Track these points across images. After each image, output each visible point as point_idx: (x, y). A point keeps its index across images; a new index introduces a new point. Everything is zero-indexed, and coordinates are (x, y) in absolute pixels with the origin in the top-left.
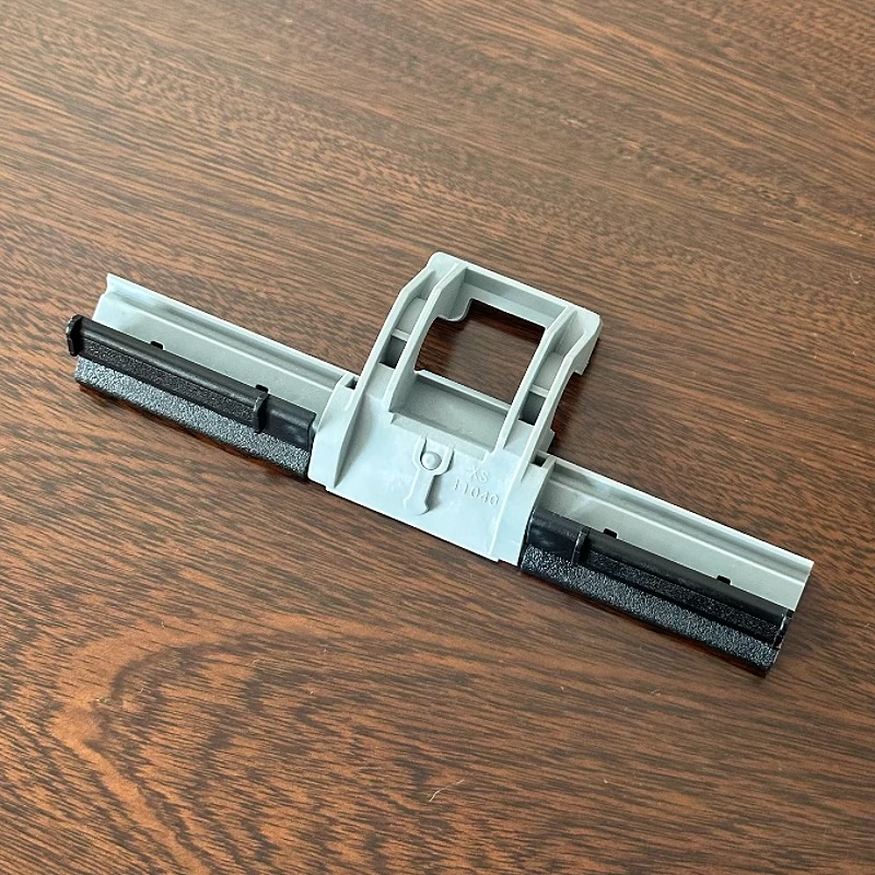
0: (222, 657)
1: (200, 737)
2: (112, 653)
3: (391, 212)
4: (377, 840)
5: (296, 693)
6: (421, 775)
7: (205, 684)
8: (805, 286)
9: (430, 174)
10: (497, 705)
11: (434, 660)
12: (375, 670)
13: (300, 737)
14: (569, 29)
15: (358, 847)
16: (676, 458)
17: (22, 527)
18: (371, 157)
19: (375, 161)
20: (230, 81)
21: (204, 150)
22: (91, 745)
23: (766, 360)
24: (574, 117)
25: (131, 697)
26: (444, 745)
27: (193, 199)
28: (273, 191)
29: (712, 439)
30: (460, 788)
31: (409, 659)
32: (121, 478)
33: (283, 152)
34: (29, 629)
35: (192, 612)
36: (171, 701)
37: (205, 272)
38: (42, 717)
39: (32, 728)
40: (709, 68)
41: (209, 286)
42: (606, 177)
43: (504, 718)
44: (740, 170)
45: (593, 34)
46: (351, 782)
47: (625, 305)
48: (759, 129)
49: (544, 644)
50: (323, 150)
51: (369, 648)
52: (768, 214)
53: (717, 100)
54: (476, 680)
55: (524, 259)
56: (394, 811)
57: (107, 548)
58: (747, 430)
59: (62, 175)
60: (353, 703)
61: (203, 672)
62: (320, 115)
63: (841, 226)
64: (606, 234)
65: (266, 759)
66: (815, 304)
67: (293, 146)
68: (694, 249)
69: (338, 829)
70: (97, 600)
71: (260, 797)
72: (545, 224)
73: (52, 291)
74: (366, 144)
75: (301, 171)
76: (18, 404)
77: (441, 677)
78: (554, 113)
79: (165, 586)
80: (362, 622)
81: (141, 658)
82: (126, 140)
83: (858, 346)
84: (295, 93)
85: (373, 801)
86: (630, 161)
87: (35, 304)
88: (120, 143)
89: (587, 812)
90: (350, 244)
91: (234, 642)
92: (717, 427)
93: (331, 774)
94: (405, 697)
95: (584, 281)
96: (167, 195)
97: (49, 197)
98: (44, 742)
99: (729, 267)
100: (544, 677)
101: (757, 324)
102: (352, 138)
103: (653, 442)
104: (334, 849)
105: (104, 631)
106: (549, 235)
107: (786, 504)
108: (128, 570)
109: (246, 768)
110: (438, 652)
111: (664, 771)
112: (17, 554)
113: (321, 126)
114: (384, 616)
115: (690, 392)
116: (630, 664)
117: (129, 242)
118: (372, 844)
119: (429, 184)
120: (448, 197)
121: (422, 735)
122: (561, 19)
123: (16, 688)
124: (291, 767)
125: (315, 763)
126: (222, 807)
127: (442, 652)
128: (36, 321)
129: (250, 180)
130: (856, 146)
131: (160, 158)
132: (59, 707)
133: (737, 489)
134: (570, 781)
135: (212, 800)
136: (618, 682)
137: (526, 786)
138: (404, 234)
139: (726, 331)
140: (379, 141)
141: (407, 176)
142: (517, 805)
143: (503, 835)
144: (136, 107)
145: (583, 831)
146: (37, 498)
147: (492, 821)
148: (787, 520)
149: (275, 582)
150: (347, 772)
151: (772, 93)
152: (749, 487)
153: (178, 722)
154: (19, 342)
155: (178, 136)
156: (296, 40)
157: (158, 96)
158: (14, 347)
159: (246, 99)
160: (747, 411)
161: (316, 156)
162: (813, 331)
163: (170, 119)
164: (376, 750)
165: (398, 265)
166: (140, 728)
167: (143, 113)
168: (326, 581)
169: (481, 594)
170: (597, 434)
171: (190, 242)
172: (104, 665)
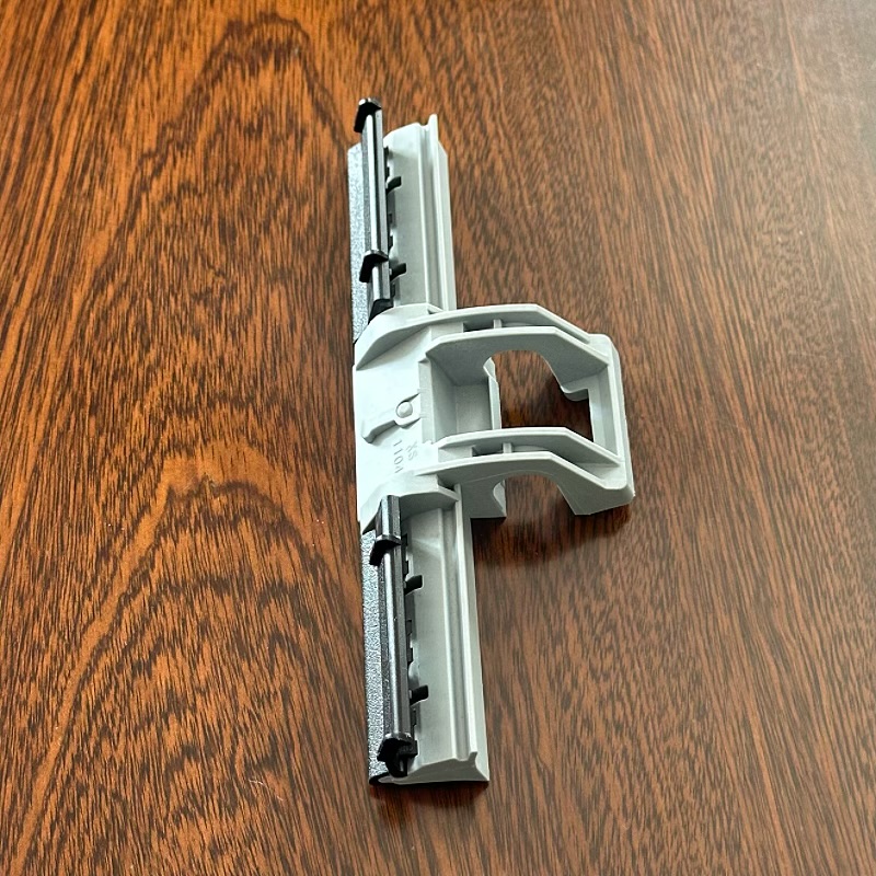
1: (217, 570)
4: (195, 753)
6: (270, 762)
7: (264, 551)
12: (346, 679)
16: (702, 851)
17: (327, 352)
18: (834, 444)
19: (832, 449)
20: (829, 301)
21: (747, 314)
22: (171, 492)
25: (224, 501)
26: (307, 768)
27: (696, 330)
28: (746, 385)
30: (275, 802)
33: (789, 374)
35: (322, 509)
36: (236, 531)
38: (176, 446)
47: (832, 731)
56: (227, 755)
59: (653, 225)
60: (307, 676)
61: (274, 545)
65: (222, 629)
73: (545, 270)
74: (844, 434)
81: (262, 492)
84: (853, 355)
85: (227, 733)
88: (711, 252)
90: (735, 468)
91: (312, 555)
93: (234, 687)
94: (333, 715)
96: (686, 307)
97: (628, 226)
98: (156, 459)
102: (842, 421)
103: (706, 821)
105: (271, 453)
106: (859, 631)
109: (207, 618)
112: (303, 360)
113: (836, 390)
118: (188, 751)
120: (838, 525)
123: (191, 417)
124: (226, 652)
126: (165, 615)
132: (190, 454)
135: (167, 605)
137: (304, 859)
138: (775, 507)
140: (854, 443)
141: (835, 483)
143: (250, 859)
144: (753, 246)
147: (257, 843)
153: (221, 546)
155: (747, 288)
157: (775, 256)
159: (820, 321)
163: (759, 276)
164: (274, 715)
166: (202, 521)
167: (751, 253)
170: (682, 765)
171: (655, 346)
172: (241, 467)
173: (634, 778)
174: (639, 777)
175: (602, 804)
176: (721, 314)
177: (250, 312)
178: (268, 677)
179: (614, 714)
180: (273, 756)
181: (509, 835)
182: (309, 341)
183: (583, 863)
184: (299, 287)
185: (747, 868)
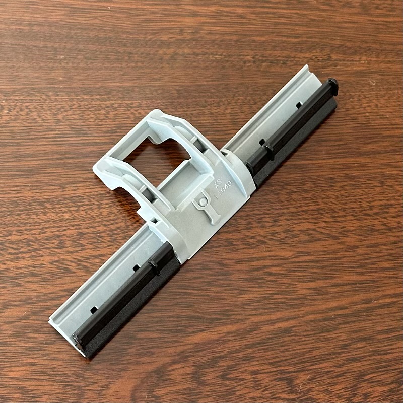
0: (176, 366)
2: (124, 386)
5: (217, 369)
6: (290, 381)
7: (174, 382)
8: (353, 94)
9: (163, 106)
10: (308, 336)
11: (271, 328)
12: (247, 343)
13: (228, 388)
14: (195, 14)
16: (333, 193)
17: (53, 346)
18: (132, 107)
19: (134, 109)
20: (48, 96)
21: (52, 134)
24: (216, 55)
26: (293, 364)
27: (58, 159)
28: (94, 141)
29: (345, 179)
30: (309, 380)
31: (260, 332)
33: (90, 120)
34: (80, 391)
35: (152, 352)
36: (162, 397)
37: (81, 191)
40: (266, 10)
41: (86, 197)
42: (243, 77)
43: (314, 341)
44: (301, 52)
45: (206, 12)
46: (261, 398)
48: (300, 30)
49: (315, 300)
50: (108, 113)
51: (239, 334)
52: (323, 68)
53: (276, 24)
54: (294, 329)
55: (224, 129)
58: (358, 168)
60: (245, 362)
61: (170, 377)
62: (98, 97)
63: (356, 61)
64: (255, 103)
66: (361, 100)
67: (93, 116)
70: (105, 365)
72: (226, 109)
74: (126, 102)
75: (103, 126)
76: (22, 289)
77: (278, 334)
78: (206, 56)
79: (134, 345)
80: (231, 324)
81: (139, 382)
82: (11, 143)
83: (388, 112)
84: (82, 91)
86: (250, 66)
87: (6, 238)
88: (9, 145)
89: (369, 367)
91: (177, 357)
92: (344, 172)
93: (250, 398)
94: (266, 350)
96: (44, 162)
100: (322, 315)
102: (119, 102)
103: (320, 190)
105: (115, 377)
106: (230, 113)
107: (389, 195)
110: (271, 323)
111: (394, 334)
112: (56, 359)
113: (101, 101)
114: (239, 317)
116: (357, 293)
117: (37, 191)
121: (281, 363)
122: (189, 11)
125: (240, 396)
127: (272, 322)
128: (11, 246)
129: (81, 140)
130: (346, 22)
131: (33, 145)
133: (366, 197)
134: (356, 356)
136: (356, 303)
137: (338, 367)
140: (132, 98)
142: (338, 376)
143: (338, 392)
144: (9, 125)
145: (371, 376)
147: (330, 388)
148: (393, 202)
149: (183, 322)
150: (257, 394)
151: (299, 12)
152: (370, 194)
154: (7, 259)
155: (35, 132)
156: (70, 65)
157: (17, 116)
158: (6, 262)
159: (60, 102)
160: (354, 160)
161: (106, 117)
162: (365, 113)
163: (27, 125)
164: (265, 379)
167: (14, 127)
168: (206, 313)
169: (277, 289)
170: (294, 196)
171: (67, 180)
172: (123, 394)
173: (300, 217)
174: (299, 215)
175: (312, 232)
176: (50, 146)
177: (20, 388)
178: (245, 381)
179: (269, 222)
180: (287, 380)
181: (327, 274)
182: (44, 355)
183: (339, 243)
184: (6, 360)
185: (341, 176)
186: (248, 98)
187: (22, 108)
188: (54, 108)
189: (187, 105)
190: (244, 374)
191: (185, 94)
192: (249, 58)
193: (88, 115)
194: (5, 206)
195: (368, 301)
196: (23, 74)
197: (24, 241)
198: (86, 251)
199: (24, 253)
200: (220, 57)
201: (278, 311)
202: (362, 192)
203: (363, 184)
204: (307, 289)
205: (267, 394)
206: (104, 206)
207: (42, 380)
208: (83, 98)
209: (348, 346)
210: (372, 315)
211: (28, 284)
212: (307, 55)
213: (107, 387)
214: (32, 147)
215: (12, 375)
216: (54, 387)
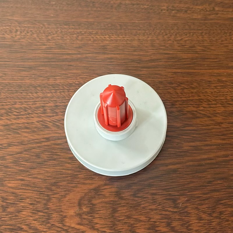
0: (106, 187)
2: (74, 196)
3: (104, 48)
5: (131, 190)
8: (227, 31)
9: (110, 34)
10: (188, 174)
11: (165, 168)
13: (136, 202)
15: (165, 227)
23: (224, 55)
24: (145, 5)
29: (218, 82)
31: (158, 170)
32: (58, 147)
34: (48, 198)
37: (59, 81)
39: (60, 225)
41: (61, 85)
42: (160, 19)
43: (191, 178)
44: (197, 5)
46: (156, 209)
49: (194, 153)
50: (78, 36)
54: (179, 170)
55: (146, 49)
57: (61, 168)
58: (226, 76)
62: (73, 27)
63: (230, 12)
64: (166, 35)
66: (231, 35)
67: (69, 38)
68: (192, 31)
69: (157, 223)
70: (64, 183)
71: (132, 222)
72: (148, 37)
75: (75, 44)
76: (19, 136)
77: (169, 172)
78: (139, 5)
79: (82, 173)
82: (20, 51)
86: (165, 12)
87: (13, 106)
89: (224, 195)
92: (217, 78)
95: (165, 50)
99: (204, 33)
100: (197, 162)
101: (218, 46)
104: (158, 230)
108: (70, 172)
110: (166, 165)
115: (207, 71)
116: (220, 151)
117: (33, 80)
119: (112, 36)
121: (170, 190)
125: (144, 208)
128: (15, 110)
129: (61, 51)
131: (32, 53)
133: (230, 93)
134: (216, 188)
136: (218, 157)
139: (210, 51)
142: (204, 200)
145: (225, 201)
146: (35, 160)
150: (154, 207)
156: (58, 8)
158: (12, 120)
160: (224, 71)
161: (77, 39)
165: (112, 62)
186: (162, 31)
187: (29, 31)
188: (47, 32)
189: (126, 34)
190: (147, 195)
191: (125, 27)
192: (165, 8)
193: (66, 37)
194: (14, 87)
195: (227, 156)
196: (30, 12)
197: (23, 108)
198: (59, 116)
199: (23, 115)
200: (147, 6)
201: (170, 159)
202: (228, 90)
203: (229, 86)
204: (189, 146)
205: (160, 207)
206: (71, 90)
207: (27, 189)
208: (64, 27)
209: (212, 182)
210: (228, 165)
211: (24, 133)
212: (200, 7)
213: (65, 196)
214: (32, 54)
215: (10, 185)
216: (33, 194)
